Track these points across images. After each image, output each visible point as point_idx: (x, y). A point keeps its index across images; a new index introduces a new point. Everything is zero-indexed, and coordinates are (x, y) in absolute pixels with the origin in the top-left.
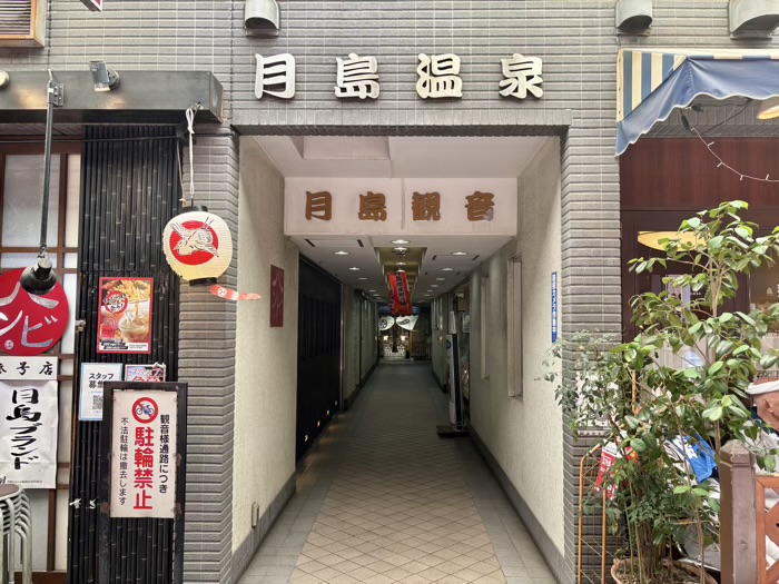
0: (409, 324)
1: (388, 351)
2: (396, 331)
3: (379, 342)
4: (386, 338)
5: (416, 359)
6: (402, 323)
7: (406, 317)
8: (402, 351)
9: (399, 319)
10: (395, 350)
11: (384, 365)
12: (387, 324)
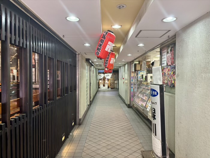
0: (109, 76)
1: (101, 86)
2: (104, 79)
3: (98, 83)
4: (101, 81)
5: (112, 88)
6: (107, 76)
7: (108, 74)
8: (106, 86)
9: (106, 75)
10: (104, 86)
11: (100, 91)
12: (101, 76)
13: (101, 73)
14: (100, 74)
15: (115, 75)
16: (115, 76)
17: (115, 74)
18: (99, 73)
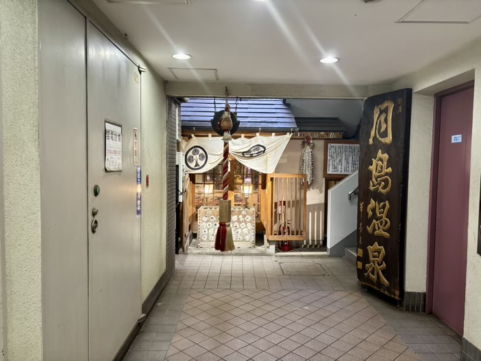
0: (266, 154)
6: (248, 154)
7: (259, 139)
12: (205, 156)
13: (201, 130)
14: (195, 141)
15: (308, 149)
16: (307, 157)
17: (306, 142)
18: (188, 130)
